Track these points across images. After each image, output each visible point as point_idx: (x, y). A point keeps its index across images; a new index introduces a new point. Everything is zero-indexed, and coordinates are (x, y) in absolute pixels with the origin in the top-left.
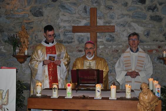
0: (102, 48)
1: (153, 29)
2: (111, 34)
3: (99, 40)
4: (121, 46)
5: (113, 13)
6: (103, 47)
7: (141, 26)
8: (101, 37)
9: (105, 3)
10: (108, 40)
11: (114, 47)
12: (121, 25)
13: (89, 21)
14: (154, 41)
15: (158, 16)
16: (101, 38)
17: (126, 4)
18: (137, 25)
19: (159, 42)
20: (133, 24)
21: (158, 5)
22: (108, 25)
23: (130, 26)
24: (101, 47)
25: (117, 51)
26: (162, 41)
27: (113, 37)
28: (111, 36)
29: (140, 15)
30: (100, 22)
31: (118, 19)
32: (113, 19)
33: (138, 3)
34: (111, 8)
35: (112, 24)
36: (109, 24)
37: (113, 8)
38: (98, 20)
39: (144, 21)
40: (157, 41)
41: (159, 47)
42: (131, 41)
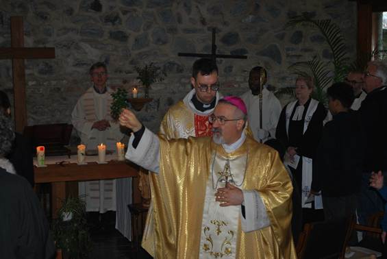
0: (33, 85)
1: (115, 53)
2: (47, 61)
3: (27, 72)
4: (64, 81)
5: (49, 25)
6: (34, 83)
7: (96, 48)
8: (31, 67)
9: (36, 9)
10: (41, 72)
11: (54, 83)
12: (64, 46)
13: (10, 39)
14: (116, 72)
15: (122, 32)
16: (29, 69)
17: (70, 12)
18: (90, 47)
19: (124, 73)
20: (83, 45)
21: (121, 15)
22: (41, 46)
23: (78, 48)
24: (30, 83)
25: (59, 89)
26: (130, 72)
27: (51, 67)
28: (47, 64)
29: (94, 30)
30: (29, 42)
31: (58, 35)
32: (50, 35)
33: (89, 10)
34: (46, 17)
35: (48, 46)
36: (43, 43)
37: (49, 17)
38: (25, 37)
39: (99, 40)
40: (121, 72)
41: (125, 82)
42: (96, 77)
